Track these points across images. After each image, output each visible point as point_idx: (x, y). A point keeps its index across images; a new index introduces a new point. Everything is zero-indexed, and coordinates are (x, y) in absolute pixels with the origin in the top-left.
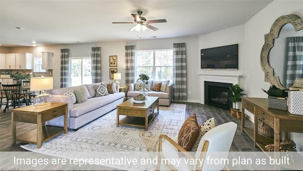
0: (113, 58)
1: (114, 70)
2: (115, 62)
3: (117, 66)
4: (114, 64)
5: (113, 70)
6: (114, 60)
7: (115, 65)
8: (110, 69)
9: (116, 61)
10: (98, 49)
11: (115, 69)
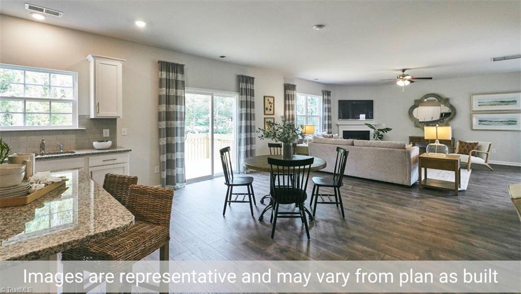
0: (268, 100)
1: (270, 120)
2: (271, 107)
3: (274, 114)
4: (270, 110)
5: (268, 120)
6: (270, 103)
7: (272, 112)
8: (265, 118)
9: (272, 105)
10: (250, 80)
11: (271, 118)
